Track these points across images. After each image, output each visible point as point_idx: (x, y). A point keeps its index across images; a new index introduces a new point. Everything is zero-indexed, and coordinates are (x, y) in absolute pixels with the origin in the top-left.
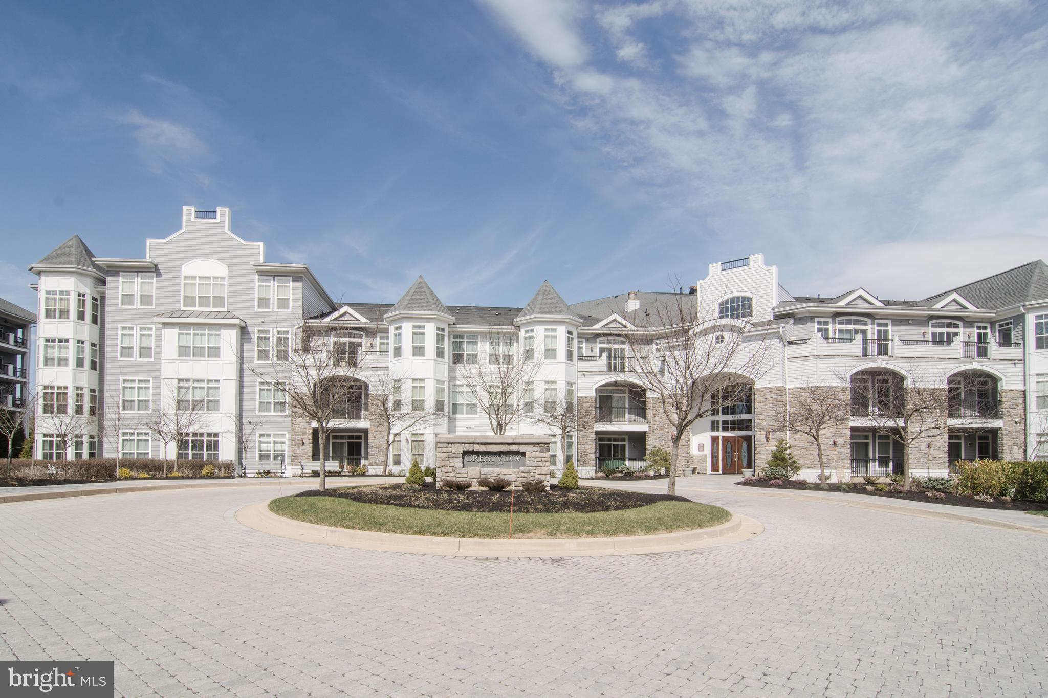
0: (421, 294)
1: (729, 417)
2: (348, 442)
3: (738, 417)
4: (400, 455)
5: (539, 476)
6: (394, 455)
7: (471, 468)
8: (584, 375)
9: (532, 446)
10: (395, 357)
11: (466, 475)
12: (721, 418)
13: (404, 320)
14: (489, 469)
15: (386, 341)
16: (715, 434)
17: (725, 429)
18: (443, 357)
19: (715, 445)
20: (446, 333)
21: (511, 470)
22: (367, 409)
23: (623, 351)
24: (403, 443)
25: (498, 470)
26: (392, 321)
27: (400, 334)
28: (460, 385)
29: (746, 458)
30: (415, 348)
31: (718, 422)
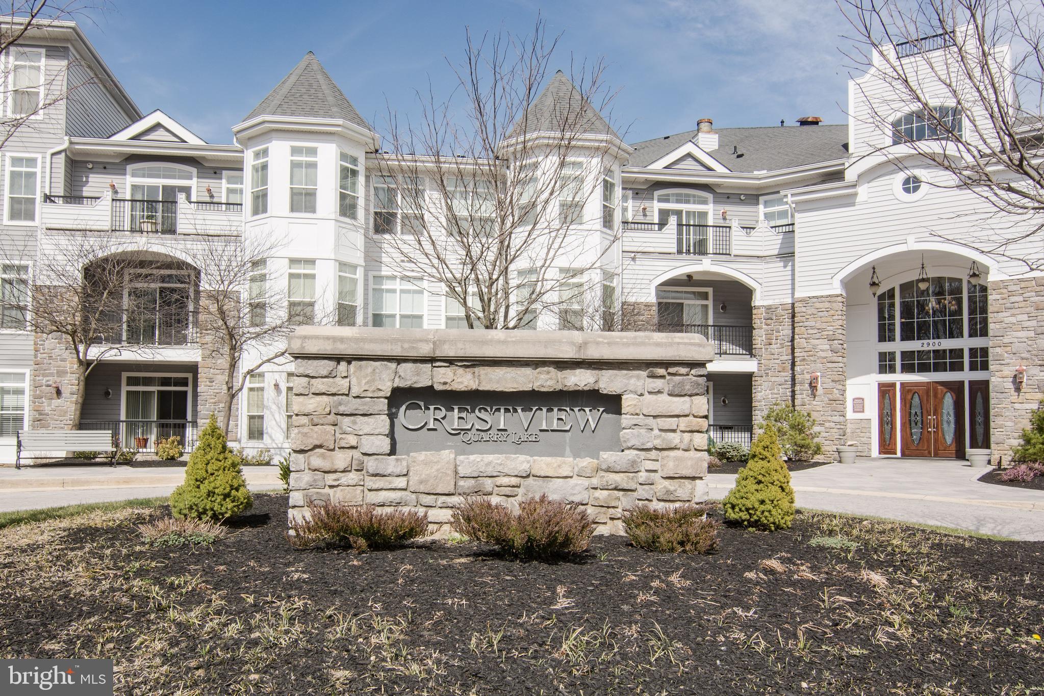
0: (311, 85)
1: (915, 345)
2: (158, 391)
3: (934, 344)
4: (261, 417)
5: (667, 483)
6: (251, 418)
7: (422, 456)
8: (634, 259)
9: (644, 374)
10: (256, 212)
11: (401, 482)
12: (898, 346)
13: (274, 135)
14: (491, 457)
15: (238, 186)
16: (888, 378)
17: (907, 368)
18: (353, 216)
19: (887, 401)
20: (361, 168)
21: (566, 464)
22: (196, 323)
23: (704, 215)
24: (270, 393)
25: (521, 462)
26: (250, 139)
27: (264, 167)
28: (388, 278)
29: (953, 426)
30: (294, 194)
31: (892, 355)
